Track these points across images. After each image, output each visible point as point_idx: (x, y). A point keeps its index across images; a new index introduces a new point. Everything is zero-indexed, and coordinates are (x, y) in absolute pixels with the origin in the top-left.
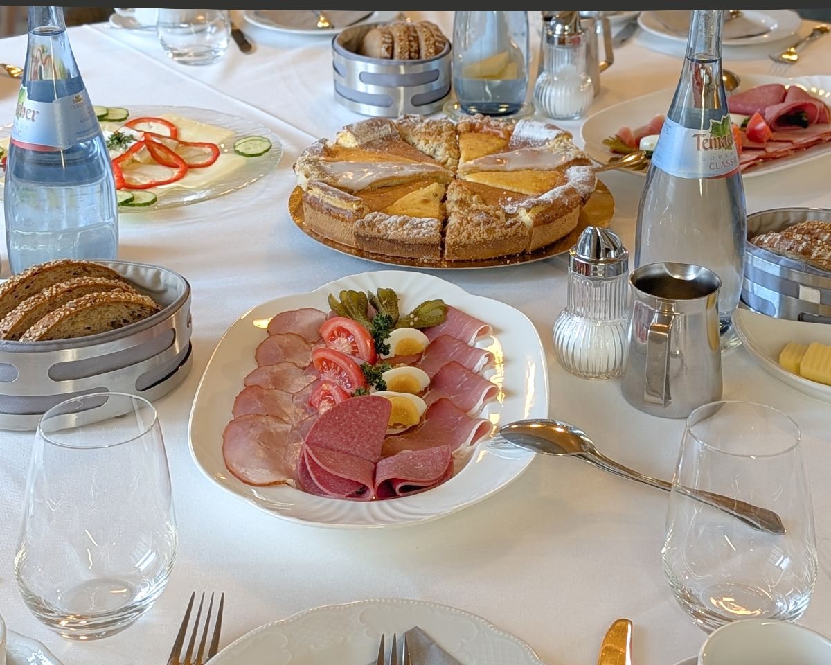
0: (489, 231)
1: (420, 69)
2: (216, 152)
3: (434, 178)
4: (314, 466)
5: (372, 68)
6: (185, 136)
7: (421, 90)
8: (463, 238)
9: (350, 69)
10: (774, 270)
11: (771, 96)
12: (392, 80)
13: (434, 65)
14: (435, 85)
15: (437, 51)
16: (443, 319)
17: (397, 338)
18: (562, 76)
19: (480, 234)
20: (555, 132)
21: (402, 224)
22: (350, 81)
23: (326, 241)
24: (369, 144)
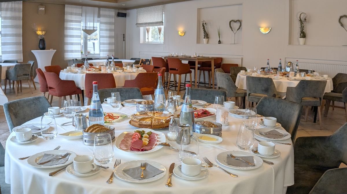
0: (158, 123)
1: (149, 106)
2: (118, 117)
3: (150, 118)
4: (132, 147)
5: (142, 106)
6: (114, 115)
7: (149, 109)
8: (154, 124)
9: (139, 106)
10: (199, 127)
11: (201, 110)
12: (145, 108)
13: (152, 106)
14: (152, 109)
15: (152, 104)
16: (151, 134)
17: (144, 135)
18: (171, 107)
19: (157, 124)
20: (169, 112)
21: (145, 122)
22: (139, 108)
23: (134, 126)
24: (141, 114)
